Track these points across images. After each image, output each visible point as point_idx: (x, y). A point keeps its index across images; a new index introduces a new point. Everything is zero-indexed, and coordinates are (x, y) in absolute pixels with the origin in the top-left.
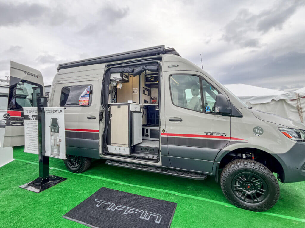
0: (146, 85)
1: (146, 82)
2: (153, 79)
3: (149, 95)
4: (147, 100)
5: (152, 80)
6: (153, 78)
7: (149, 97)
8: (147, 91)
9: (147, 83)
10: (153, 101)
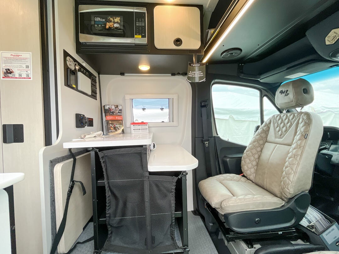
0: (80, 47)
1: (81, 35)
2: (116, 25)
3: (93, 95)
4: (87, 116)
5: (110, 28)
6: (117, 19)
7: (95, 103)
8: (89, 81)
9: (85, 38)
10: (109, 118)
